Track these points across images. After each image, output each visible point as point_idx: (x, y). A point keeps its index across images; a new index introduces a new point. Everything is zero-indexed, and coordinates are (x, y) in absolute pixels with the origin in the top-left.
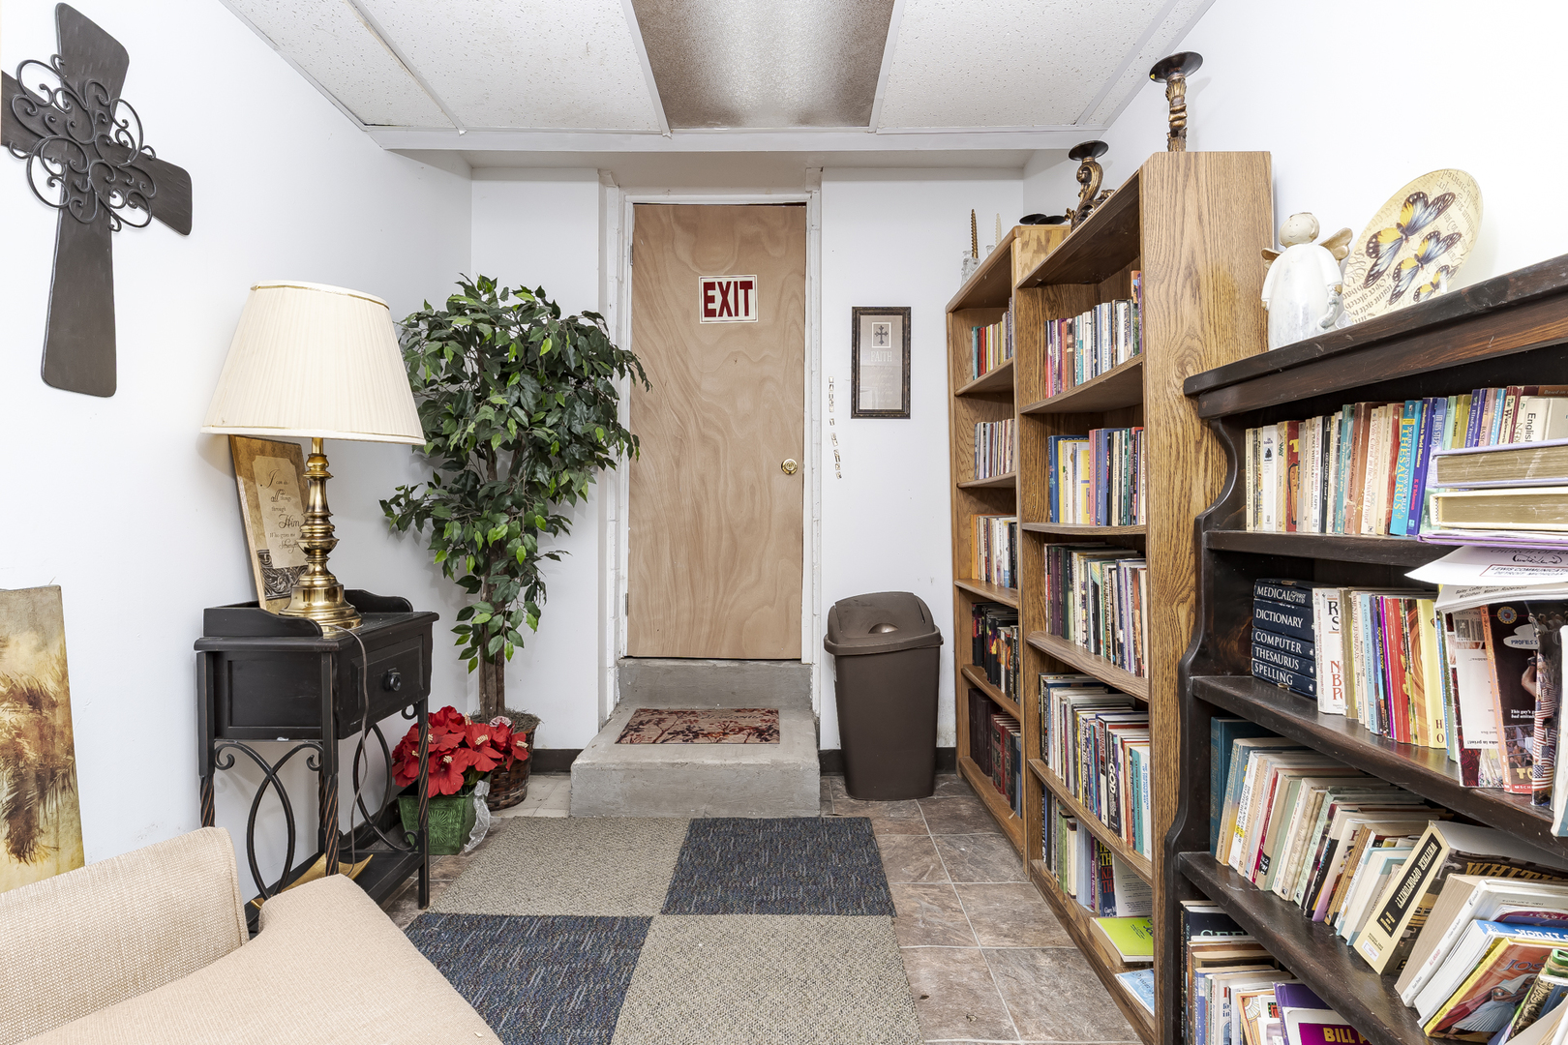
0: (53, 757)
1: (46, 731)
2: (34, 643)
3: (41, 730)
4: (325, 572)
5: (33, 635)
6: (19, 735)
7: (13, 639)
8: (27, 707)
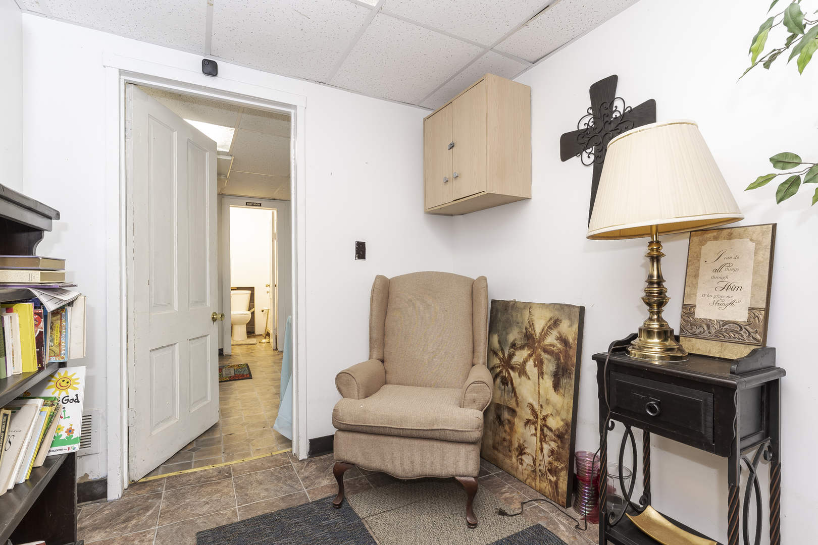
0: (568, 365)
1: (567, 355)
2: (569, 324)
3: (566, 354)
4: (660, 319)
5: (569, 321)
6: (560, 352)
7: (563, 321)
8: (563, 344)
